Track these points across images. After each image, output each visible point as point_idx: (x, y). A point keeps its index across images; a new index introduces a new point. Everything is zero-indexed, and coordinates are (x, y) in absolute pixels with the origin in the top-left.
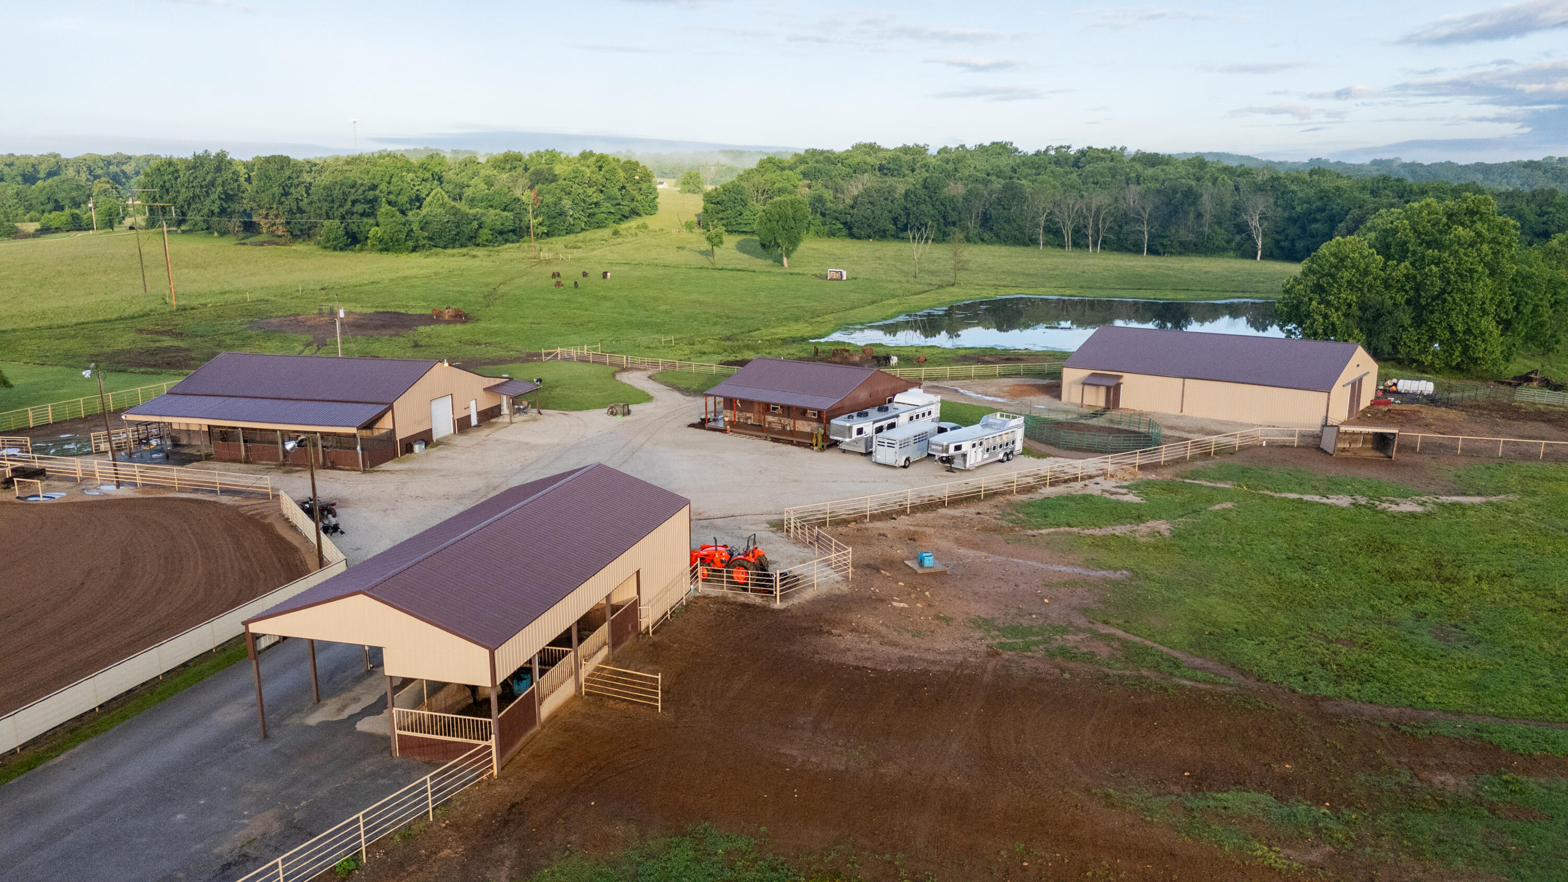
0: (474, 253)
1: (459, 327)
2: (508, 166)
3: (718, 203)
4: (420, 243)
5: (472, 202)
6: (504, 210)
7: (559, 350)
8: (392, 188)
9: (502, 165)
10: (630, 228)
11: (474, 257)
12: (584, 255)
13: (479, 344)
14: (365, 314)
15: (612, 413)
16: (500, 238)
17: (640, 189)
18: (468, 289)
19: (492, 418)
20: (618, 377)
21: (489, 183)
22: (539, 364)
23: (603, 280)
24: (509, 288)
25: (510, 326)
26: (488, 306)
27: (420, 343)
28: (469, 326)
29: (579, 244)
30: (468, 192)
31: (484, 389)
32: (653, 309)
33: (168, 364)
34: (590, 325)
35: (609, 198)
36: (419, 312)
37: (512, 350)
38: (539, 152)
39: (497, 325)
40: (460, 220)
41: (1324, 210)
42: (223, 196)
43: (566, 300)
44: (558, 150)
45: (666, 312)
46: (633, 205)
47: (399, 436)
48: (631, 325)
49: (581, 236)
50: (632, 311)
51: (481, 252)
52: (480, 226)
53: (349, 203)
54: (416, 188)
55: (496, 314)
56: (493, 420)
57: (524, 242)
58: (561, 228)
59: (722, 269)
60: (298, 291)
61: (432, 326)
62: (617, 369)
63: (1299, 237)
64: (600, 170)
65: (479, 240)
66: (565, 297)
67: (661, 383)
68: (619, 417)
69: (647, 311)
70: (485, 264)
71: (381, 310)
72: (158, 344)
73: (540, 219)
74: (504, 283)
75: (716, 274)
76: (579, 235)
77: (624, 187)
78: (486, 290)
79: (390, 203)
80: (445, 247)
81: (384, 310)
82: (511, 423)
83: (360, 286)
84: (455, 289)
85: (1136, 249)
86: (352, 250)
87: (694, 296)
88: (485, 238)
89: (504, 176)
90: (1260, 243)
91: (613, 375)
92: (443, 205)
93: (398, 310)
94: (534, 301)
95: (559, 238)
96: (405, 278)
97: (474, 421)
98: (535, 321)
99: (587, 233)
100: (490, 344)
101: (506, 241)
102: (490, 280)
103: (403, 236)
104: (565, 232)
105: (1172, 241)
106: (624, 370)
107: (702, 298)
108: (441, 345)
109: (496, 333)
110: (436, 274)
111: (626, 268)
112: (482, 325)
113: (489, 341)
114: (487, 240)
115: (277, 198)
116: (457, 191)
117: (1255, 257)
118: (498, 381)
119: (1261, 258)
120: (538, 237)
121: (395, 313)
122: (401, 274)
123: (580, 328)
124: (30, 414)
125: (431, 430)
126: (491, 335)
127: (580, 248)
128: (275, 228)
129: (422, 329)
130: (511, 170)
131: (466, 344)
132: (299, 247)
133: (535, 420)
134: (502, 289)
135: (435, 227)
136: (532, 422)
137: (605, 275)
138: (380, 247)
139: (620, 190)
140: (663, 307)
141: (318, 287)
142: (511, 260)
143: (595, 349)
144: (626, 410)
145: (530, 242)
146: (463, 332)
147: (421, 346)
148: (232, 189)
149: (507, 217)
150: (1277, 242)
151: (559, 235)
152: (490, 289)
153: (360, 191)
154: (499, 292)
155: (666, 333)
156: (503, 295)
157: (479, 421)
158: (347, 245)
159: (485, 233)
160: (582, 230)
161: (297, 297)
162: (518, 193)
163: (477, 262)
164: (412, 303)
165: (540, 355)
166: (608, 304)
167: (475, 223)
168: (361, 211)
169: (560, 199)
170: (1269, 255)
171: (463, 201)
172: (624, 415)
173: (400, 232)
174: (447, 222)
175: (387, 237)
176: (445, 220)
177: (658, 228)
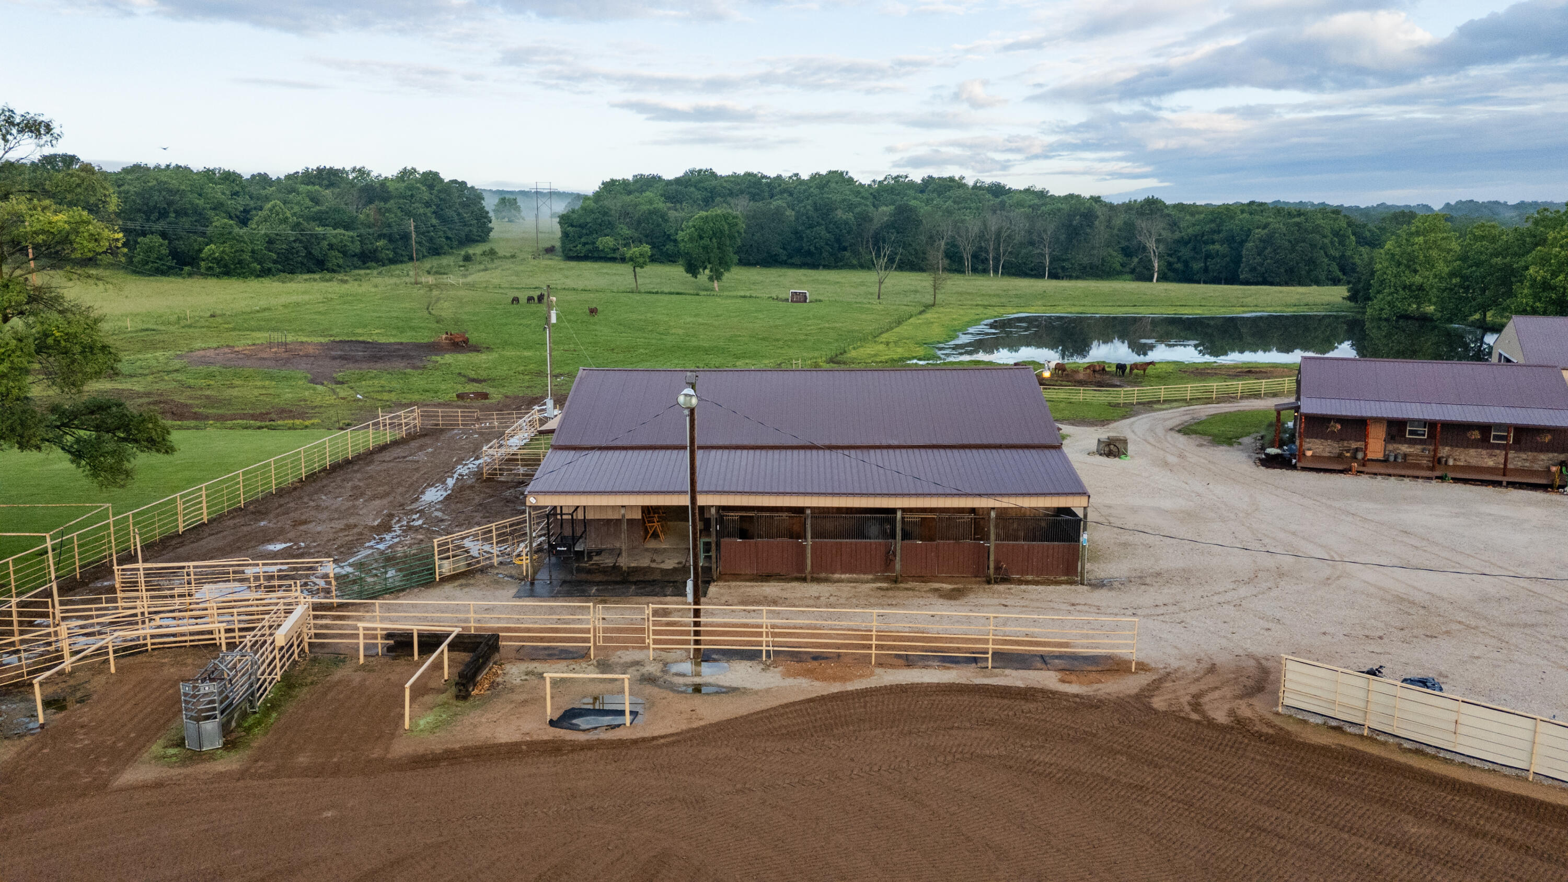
3: (581, 226)
4: (265, 266)
6: (346, 229)
10: (475, 254)
15: (1110, 453)
16: (352, 263)
17: (473, 213)
36: (392, 341)
41: (1219, 232)
46: (467, 229)
52: (329, 248)
63: (1194, 258)
71: (335, 339)
73: (382, 242)
77: (458, 209)
80: (292, 272)
81: (341, 339)
83: (253, 312)
85: (1035, 272)
86: (179, 275)
90: (1156, 265)
93: (359, 339)
103: (246, 257)
105: (1072, 264)
117: (1151, 280)
119: (1157, 281)
120: (383, 262)
121: (361, 342)
138: (217, 270)
139: (454, 212)
141: (209, 314)
150: (1170, 264)
158: (171, 268)
162: (353, 211)
167: (325, 242)
170: (1163, 278)
173: (243, 251)
174: (295, 241)
175: (227, 258)
176: (292, 239)
177: (508, 255)
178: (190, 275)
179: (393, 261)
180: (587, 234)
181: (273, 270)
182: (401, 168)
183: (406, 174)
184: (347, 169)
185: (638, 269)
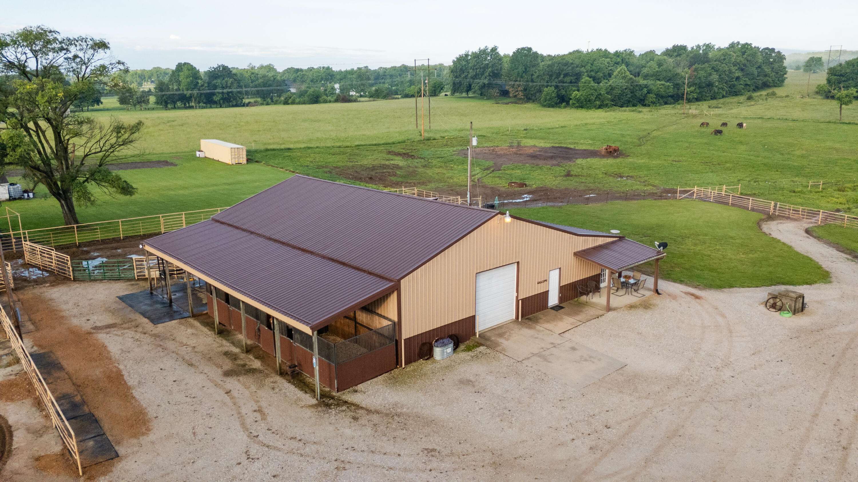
0: (640, 110)
1: (610, 161)
2: (676, 54)
3: (841, 75)
4: (605, 103)
5: (646, 77)
6: (668, 81)
7: (695, 189)
8: (594, 68)
9: (671, 53)
10: (761, 95)
11: (640, 112)
12: (724, 112)
13: (621, 177)
14: (543, 148)
15: (774, 306)
16: (661, 101)
17: (773, 68)
18: (628, 132)
19: (582, 294)
20: (766, 227)
21: (660, 65)
22: (672, 202)
23: (739, 130)
24: (660, 133)
25: (654, 162)
26: (640, 145)
27: (572, 173)
28: (618, 160)
29: (720, 106)
30: (645, 71)
31: (575, 254)
32: (789, 154)
33: (371, 178)
34: (728, 165)
35: (748, 74)
36: (584, 148)
37: (649, 185)
38: (698, 45)
39: (642, 161)
40: (634, 89)
42: (491, 74)
43: (706, 143)
44: (713, 43)
45: (802, 156)
46: (765, 79)
47: (407, 333)
48: (768, 167)
49: (722, 101)
50: (766, 154)
51: (645, 110)
52: (649, 92)
53: (562, 76)
54: (610, 68)
55: (644, 152)
56: (584, 298)
57: (679, 104)
58: (707, 95)
59: (849, 123)
60: (508, 130)
61: (588, 159)
62: (763, 217)
64: (743, 54)
65: (647, 102)
66: (705, 141)
67: (829, 244)
68: (787, 316)
69: (782, 154)
70: (645, 117)
71: (557, 145)
72: (392, 162)
73: (692, 88)
74: (657, 130)
75: (845, 127)
76: (720, 100)
77: (759, 67)
78: (641, 134)
79: (588, 76)
80: (622, 106)
81: (560, 145)
82: (609, 309)
83: (552, 128)
84: (618, 132)
86: (560, 107)
87: (829, 144)
88: (651, 100)
89: (671, 60)
91: (759, 225)
92: (624, 78)
93: (569, 146)
94: (679, 143)
95: (705, 102)
96: (586, 124)
97: (553, 300)
98: (676, 159)
99: (727, 99)
100: (632, 177)
101: (666, 103)
102: (646, 127)
103: (593, 98)
104: (709, 98)
106: (770, 218)
107: (837, 146)
108: (589, 176)
109: (639, 168)
110: (608, 122)
111: (760, 121)
112: (630, 160)
113: (631, 174)
114: (652, 102)
115: (521, 74)
116: (638, 70)
118: (601, 241)
120: (689, 101)
121: (566, 148)
122: (584, 122)
123: (717, 166)
124: (162, 220)
125: (474, 317)
126: (635, 169)
127: (720, 108)
128: (517, 93)
129: (579, 161)
130: (677, 56)
131: (610, 176)
132: (529, 105)
133: (646, 306)
134: (655, 134)
135: (617, 92)
136: (640, 312)
137: (740, 125)
138: (577, 105)
139: (757, 68)
140: (798, 153)
141: (523, 129)
142: (666, 115)
143: (733, 190)
144: (799, 305)
145: (683, 104)
146: (612, 165)
147: (572, 176)
148: (497, 70)
149: (669, 86)
151: (705, 100)
152: (645, 133)
153: (570, 68)
154: (651, 136)
155: (808, 176)
156: (654, 138)
157: (562, 299)
158: (556, 104)
159: (651, 97)
160: (723, 97)
161: (506, 135)
162: (679, 71)
163: (641, 116)
164: (582, 141)
165: (674, 192)
166: (743, 147)
167: (645, 89)
168: (569, 81)
169: (710, 74)
171: (640, 77)
172: (795, 312)
173: (592, 95)
174: (626, 89)
175: (583, 98)
176: (624, 88)
177: (784, 95)
178: (565, 107)
179: (697, 100)
180: (844, 81)
181: (609, 105)
182: (730, 42)
183: (732, 45)
184: (700, 45)
185: (843, 106)
